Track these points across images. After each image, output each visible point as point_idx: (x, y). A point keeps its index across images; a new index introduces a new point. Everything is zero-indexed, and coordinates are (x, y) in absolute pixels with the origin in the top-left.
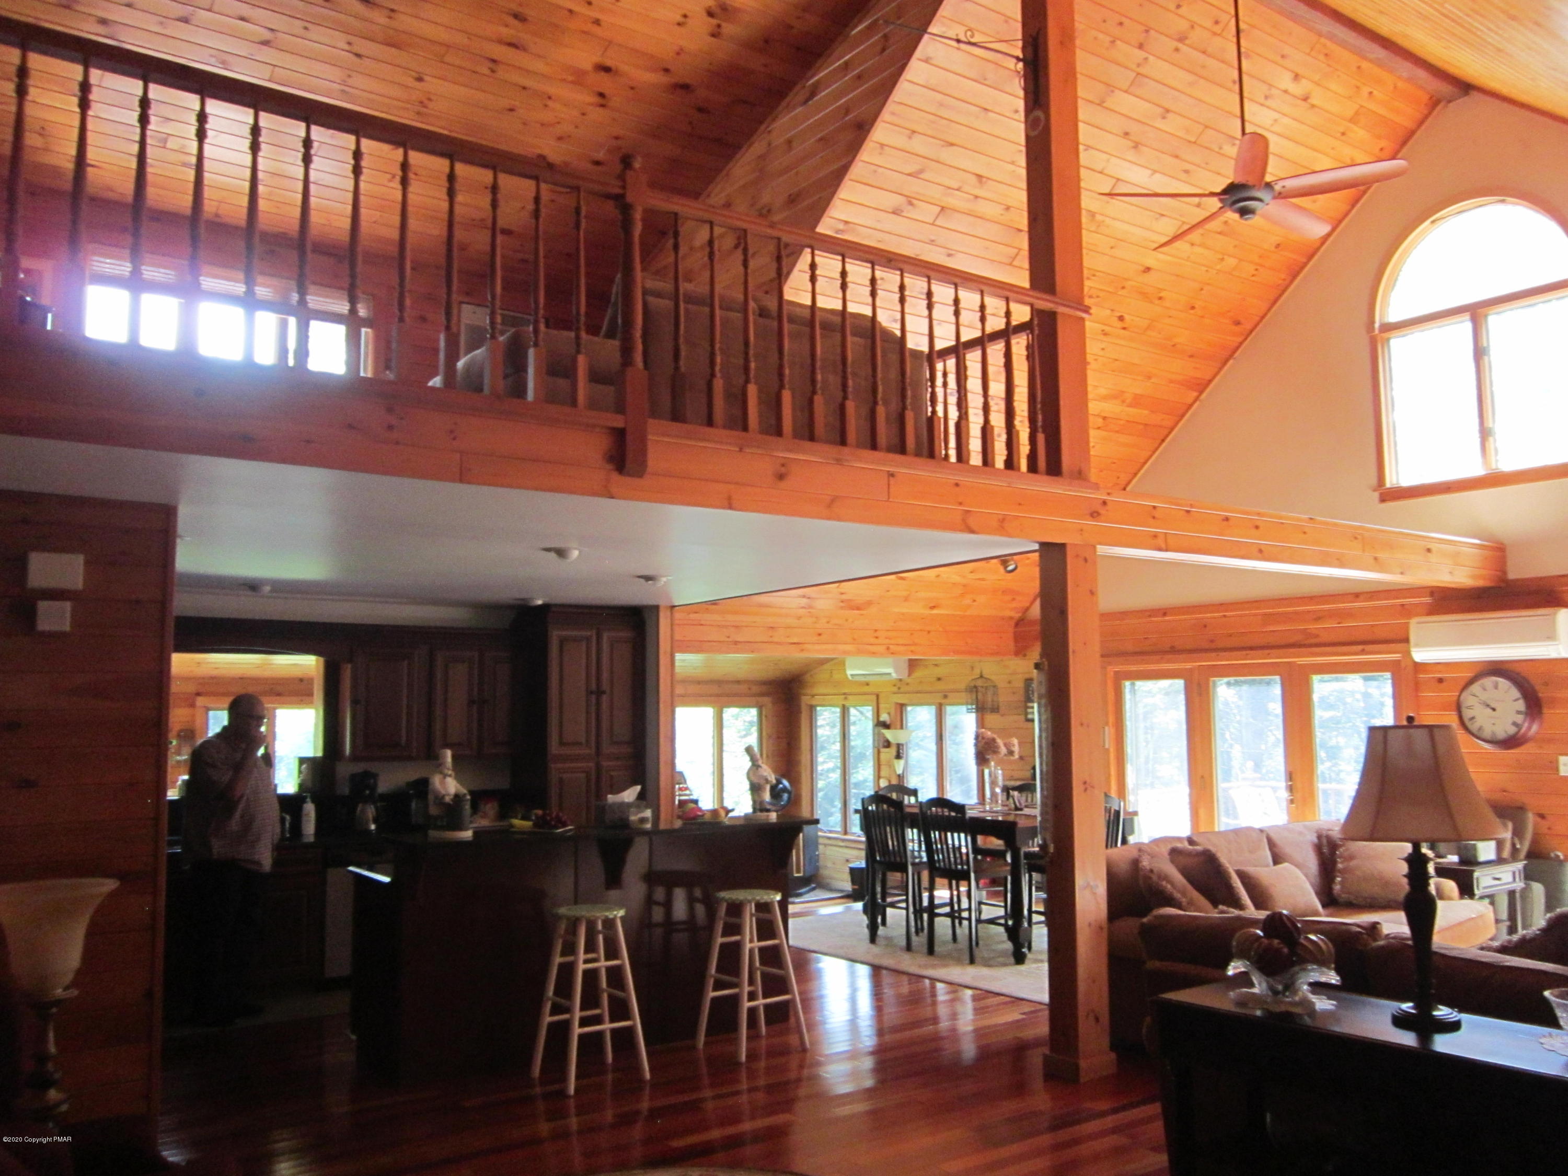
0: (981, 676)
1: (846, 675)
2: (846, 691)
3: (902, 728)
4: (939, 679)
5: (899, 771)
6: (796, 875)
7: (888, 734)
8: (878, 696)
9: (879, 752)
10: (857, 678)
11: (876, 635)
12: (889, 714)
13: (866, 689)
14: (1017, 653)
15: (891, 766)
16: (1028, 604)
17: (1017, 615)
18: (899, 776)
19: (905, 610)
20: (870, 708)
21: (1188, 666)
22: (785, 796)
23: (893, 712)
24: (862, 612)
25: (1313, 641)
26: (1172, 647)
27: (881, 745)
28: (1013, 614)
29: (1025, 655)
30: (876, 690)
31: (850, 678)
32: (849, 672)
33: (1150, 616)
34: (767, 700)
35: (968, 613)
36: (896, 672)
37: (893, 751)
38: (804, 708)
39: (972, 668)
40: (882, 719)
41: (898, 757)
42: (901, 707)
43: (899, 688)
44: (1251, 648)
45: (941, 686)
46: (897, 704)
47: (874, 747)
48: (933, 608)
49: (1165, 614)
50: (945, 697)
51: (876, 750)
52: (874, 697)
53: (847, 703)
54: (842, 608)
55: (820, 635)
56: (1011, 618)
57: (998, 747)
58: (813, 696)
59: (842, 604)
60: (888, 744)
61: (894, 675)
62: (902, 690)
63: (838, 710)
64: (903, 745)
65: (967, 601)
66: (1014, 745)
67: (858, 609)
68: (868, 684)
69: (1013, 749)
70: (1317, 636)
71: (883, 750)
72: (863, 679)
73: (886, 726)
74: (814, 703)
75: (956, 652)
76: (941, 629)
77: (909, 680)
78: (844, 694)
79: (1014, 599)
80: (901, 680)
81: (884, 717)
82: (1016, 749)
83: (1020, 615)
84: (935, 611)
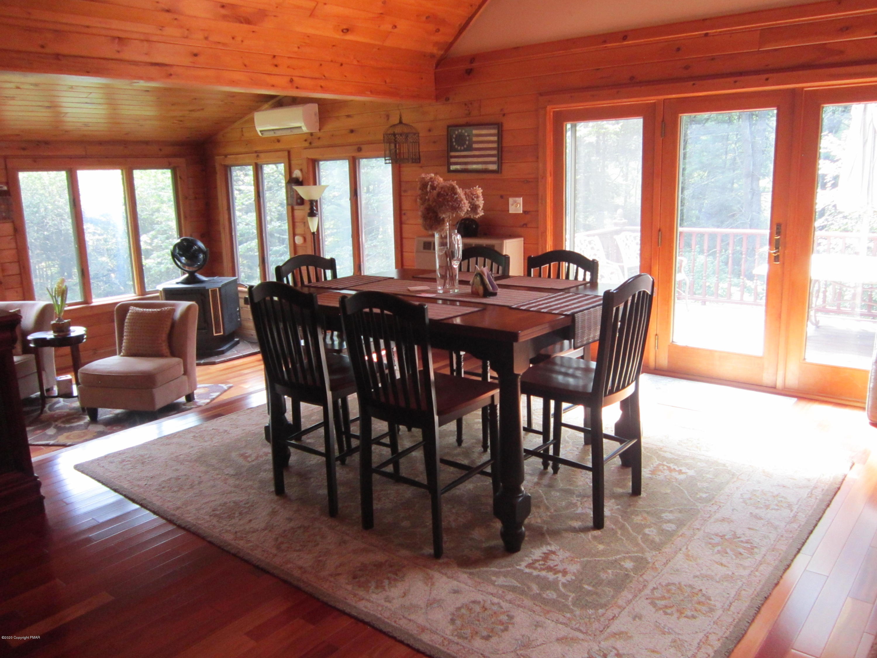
0: (401, 122)
1: (256, 131)
2: (259, 149)
3: (315, 184)
4: (352, 131)
5: (314, 229)
6: (215, 335)
7: (301, 191)
8: (289, 152)
9: (293, 210)
10: (266, 135)
11: (275, 62)
12: (301, 170)
13: (278, 146)
14: (437, 98)
15: (305, 224)
16: (451, 40)
17: (438, 52)
18: (313, 233)
19: (310, 31)
20: (283, 165)
21: (652, 100)
22: (201, 256)
23: (305, 169)
24: (255, 28)
25: (836, 59)
26: (632, 78)
27: (295, 203)
28: (435, 51)
29: (447, 99)
30: (287, 147)
31: (260, 134)
32: (258, 129)
33: (605, 42)
34: (181, 161)
35: (388, 43)
36: (307, 125)
37: (306, 208)
38: (218, 168)
39: (388, 117)
40: (294, 176)
41: (312, 214)
42: (314, 163)
43: (310, 143)
44: (741, 74)
45: (353, 139)
46: (308, 159)
47: (288, 204)
48: (346, 31)
49: (625, 38)
50: (359, 150)
51: (290, 207)
52: (286, 153)
53: (259, 161)
54: (225, 17)
55: (196, 55)
56: (433, 56)
57: (458, 201)
58: (226, 156)
59: (223, 11)
60: (301, 201)
61: (305, 129)
62: (314, 145)
63: (251, 168)
64: (316, 201)
65: (386, 27)
66: (478, 197)
67: (248, 21)
68: (279, 141)
69: (477, 203)
70: (842, 52)
71: (296, 207)
72: (271, 134)
73: (299, 182)
74: (227, 162)
75: (373, 92)
76: (355, 63)
77: (320, 134)
78: (256, 152)
79: (438, 30)
80: (312, 134)
81: (297, 173)
82: (481, 202)
83: (442, 52)
84: (349, 37)
